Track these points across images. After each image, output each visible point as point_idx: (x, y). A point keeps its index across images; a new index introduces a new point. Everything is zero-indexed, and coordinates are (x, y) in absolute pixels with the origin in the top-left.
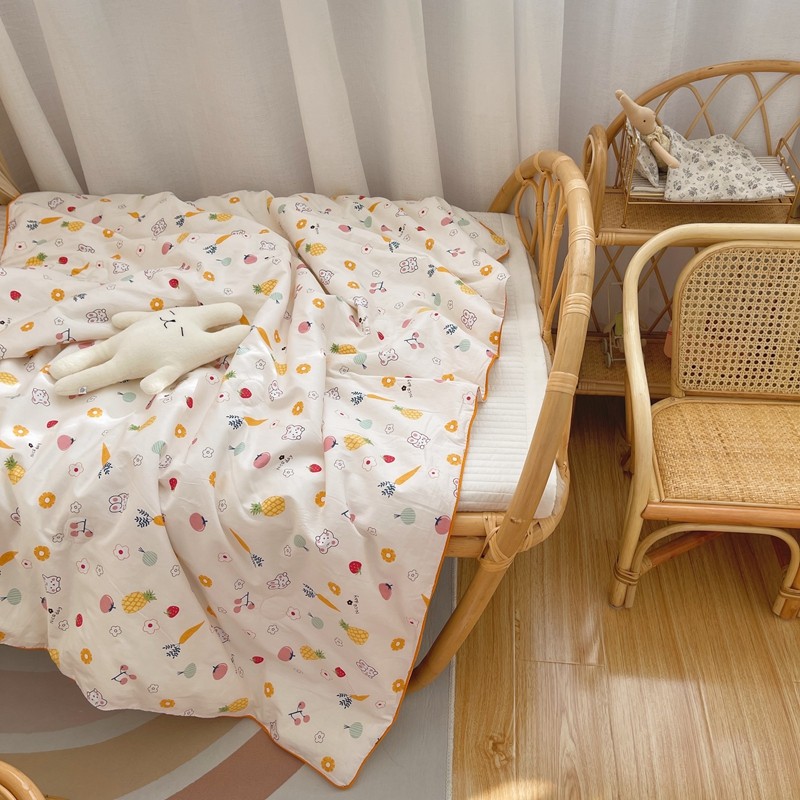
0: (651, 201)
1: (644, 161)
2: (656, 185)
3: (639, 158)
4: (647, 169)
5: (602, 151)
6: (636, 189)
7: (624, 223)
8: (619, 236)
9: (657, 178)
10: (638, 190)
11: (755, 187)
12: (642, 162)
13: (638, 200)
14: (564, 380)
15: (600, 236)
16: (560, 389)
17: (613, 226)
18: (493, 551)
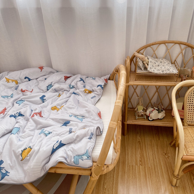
0: (143, 74)
1: (141, 64)
2: (143, 70)
3: (139, 63)
4: (141, 66)
5: (128, 62)
6: (138, 71)
7: (135, 80)
8: (134, 83)
9: (144, 69)
10: (139, 71)
11: (169, 70)
12: (140, 64)
13: (139, 74)
14: (113, 124)
15: (129, 83)
16: (112, 127)
17: (133, 81)
18: (93, 175)
